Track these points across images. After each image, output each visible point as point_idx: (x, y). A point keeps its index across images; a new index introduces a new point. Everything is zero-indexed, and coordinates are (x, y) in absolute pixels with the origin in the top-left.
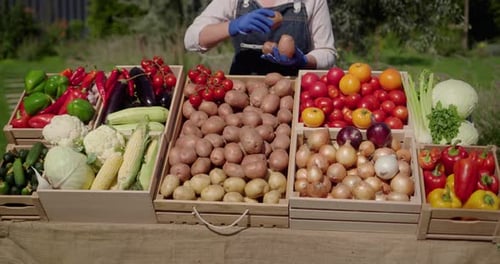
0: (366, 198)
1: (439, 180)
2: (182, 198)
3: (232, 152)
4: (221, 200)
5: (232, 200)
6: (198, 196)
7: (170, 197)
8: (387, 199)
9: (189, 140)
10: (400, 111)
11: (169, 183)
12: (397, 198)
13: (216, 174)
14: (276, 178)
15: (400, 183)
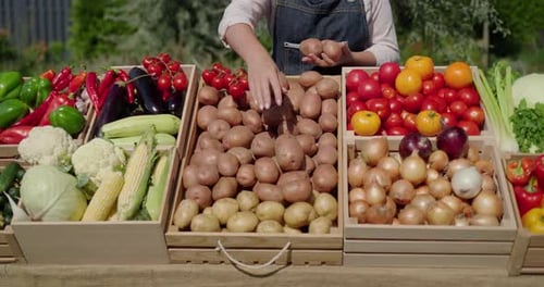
0: (444, 223)
1: (535, 198)
2: (202, 229)
3: (265, 169)
4: (254, 230)
5: (268, 230)
6: (223, 226)
7: (187, 228)
8: (470, 224)
9: (208, 156)
10: (474, 114)
11: (185, 210)
12: (484, 222)
13: (246, 198)
14: (324, 202)
15: (486, 203)
